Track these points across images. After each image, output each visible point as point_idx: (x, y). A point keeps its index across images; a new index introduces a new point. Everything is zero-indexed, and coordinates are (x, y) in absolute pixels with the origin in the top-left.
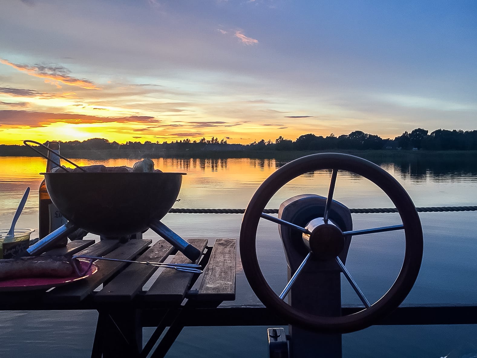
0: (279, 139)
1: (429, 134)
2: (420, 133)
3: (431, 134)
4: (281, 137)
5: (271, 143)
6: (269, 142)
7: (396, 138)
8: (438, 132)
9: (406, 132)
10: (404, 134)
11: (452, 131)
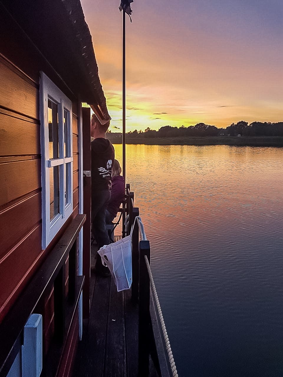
0: (147, 129)
1: (248, 125)
2: (242, 124)
3: (250, 125)
4: (148, 128)
5: (142, 132)
6: (140, 131)
7: (227, 127)
8: (254, 123)
9: (233, 123)
10: (232, 125)
11: (264, 123)
